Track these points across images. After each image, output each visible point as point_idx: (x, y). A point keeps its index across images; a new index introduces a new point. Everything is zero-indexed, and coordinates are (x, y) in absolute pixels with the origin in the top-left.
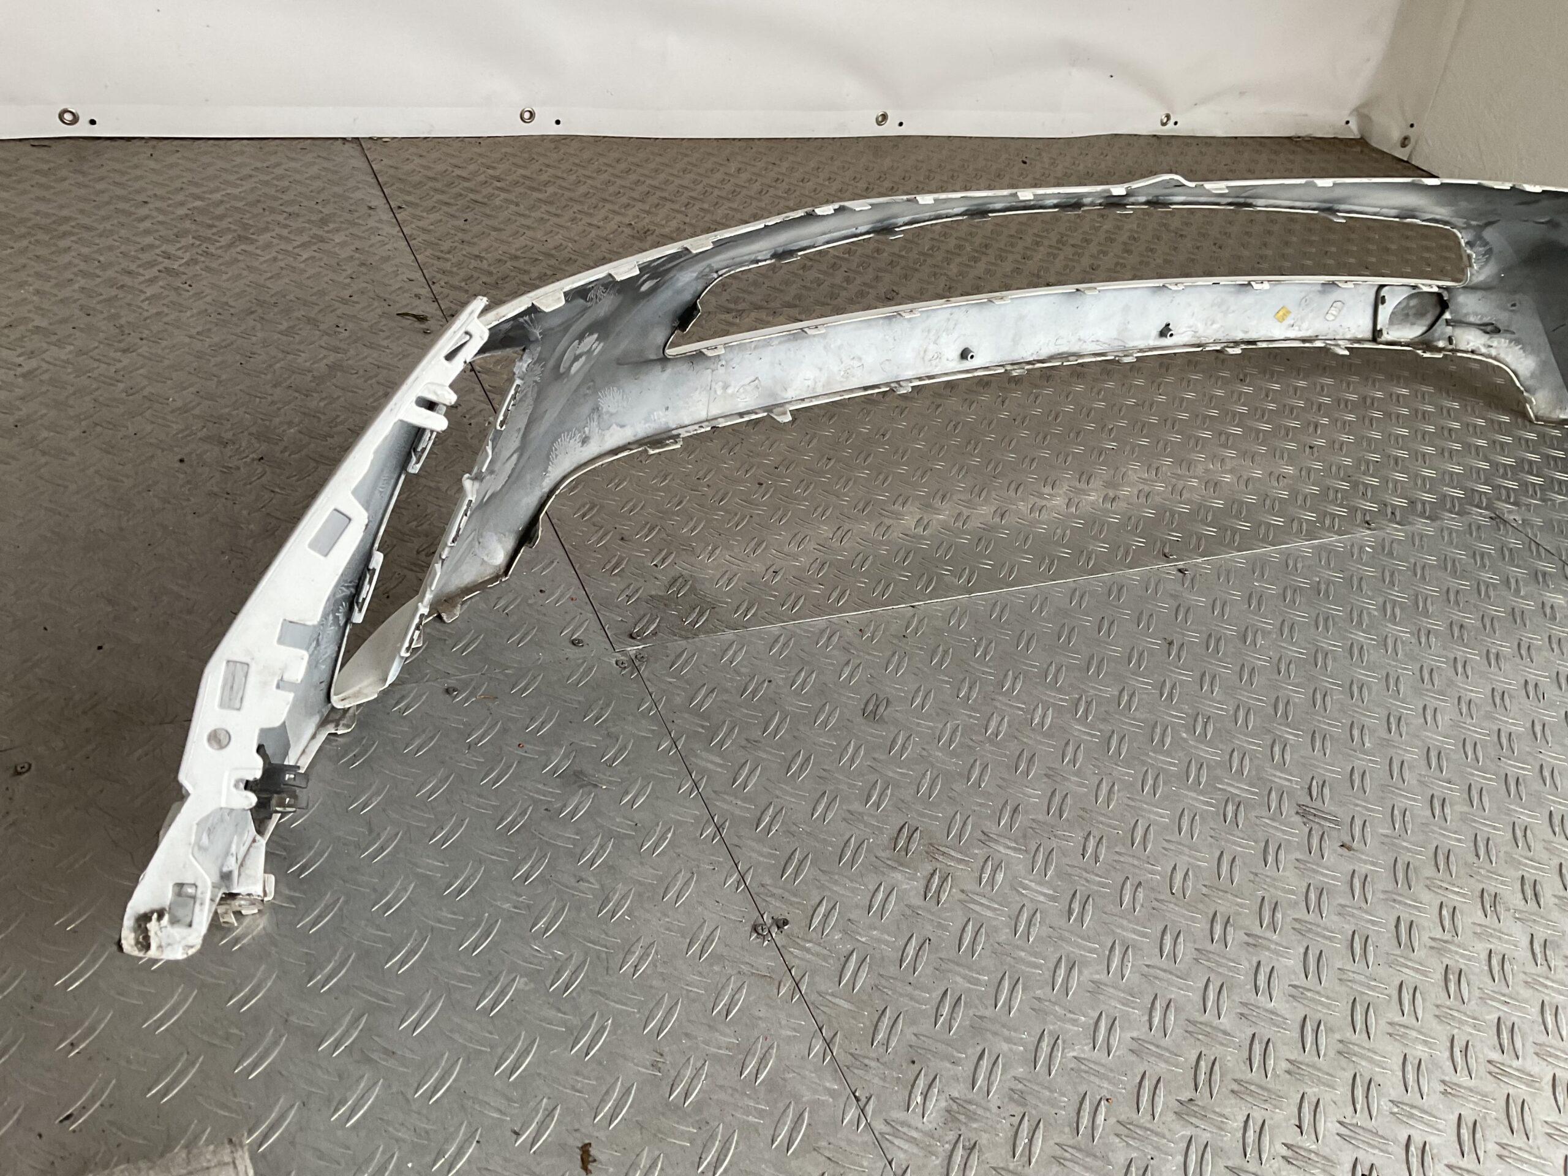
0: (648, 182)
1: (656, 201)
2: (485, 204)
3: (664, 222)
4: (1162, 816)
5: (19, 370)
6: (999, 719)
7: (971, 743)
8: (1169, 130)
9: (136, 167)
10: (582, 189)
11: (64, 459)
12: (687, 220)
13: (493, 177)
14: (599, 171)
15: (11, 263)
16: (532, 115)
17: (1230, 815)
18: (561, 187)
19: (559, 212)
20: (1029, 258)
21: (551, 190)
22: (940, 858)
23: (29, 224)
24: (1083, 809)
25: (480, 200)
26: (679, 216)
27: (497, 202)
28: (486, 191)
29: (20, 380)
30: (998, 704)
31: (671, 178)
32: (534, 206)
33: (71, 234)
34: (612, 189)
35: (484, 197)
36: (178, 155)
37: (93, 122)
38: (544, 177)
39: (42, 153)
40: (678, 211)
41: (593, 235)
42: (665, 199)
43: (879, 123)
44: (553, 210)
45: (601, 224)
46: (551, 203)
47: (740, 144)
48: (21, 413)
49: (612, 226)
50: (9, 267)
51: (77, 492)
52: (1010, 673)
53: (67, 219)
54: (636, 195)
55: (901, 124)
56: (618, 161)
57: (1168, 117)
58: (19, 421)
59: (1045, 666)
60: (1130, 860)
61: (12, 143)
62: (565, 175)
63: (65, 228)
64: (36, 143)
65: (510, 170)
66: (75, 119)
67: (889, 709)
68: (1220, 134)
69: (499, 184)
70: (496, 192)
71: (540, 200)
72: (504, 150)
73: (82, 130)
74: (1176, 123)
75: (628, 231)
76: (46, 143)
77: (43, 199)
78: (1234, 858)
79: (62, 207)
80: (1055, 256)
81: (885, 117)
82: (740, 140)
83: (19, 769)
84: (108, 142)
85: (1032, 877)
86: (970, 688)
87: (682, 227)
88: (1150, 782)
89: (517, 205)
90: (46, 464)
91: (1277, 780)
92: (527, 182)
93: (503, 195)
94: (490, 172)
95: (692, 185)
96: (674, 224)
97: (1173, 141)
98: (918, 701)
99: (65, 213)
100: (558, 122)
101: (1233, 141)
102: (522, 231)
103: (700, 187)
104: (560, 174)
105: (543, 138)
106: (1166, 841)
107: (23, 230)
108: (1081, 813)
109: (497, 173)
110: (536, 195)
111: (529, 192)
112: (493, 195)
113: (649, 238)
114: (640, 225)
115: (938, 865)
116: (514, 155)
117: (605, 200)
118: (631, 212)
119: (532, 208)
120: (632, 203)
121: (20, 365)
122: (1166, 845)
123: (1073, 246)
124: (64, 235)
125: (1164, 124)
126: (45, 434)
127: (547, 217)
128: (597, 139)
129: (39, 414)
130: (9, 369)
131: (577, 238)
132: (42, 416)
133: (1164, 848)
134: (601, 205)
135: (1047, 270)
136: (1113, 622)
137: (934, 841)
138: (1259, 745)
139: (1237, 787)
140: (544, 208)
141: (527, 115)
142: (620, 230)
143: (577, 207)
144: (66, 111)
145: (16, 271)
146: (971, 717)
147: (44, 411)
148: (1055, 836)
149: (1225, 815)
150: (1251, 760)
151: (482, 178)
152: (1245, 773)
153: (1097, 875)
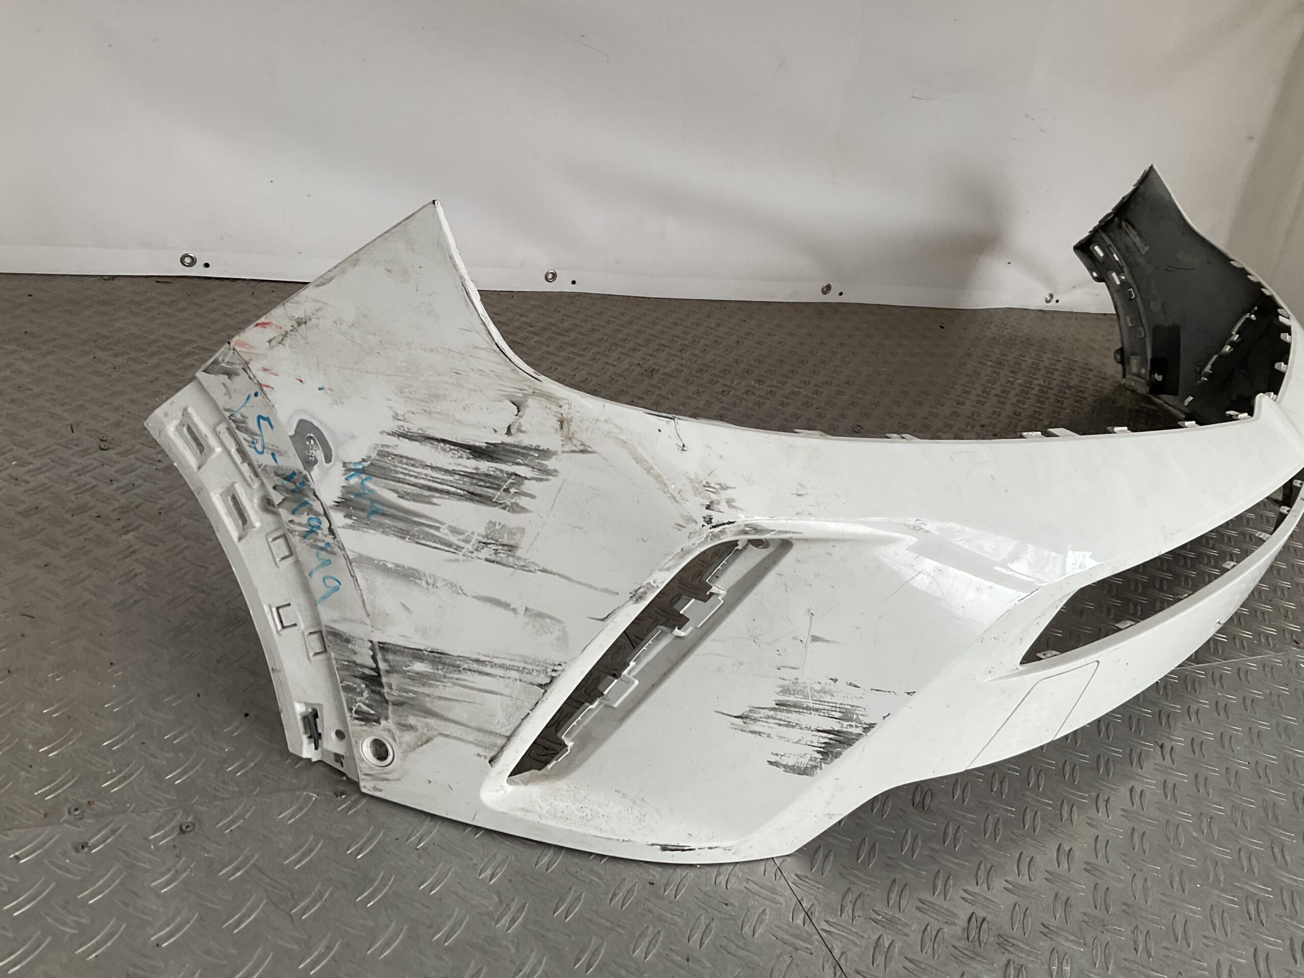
0: (648, 331)
1: (657, 347)
2: (522, 344)
3: (665, 363)
4: (1196, 912)
5: (159, 465)
6: (1033, 814)
7: (1014, 837)
8: (1052, 306)
9: (241, 302)
10: (597, 336)
11: (203, 544)
12: (684, 363)
13: (526, 324)
14: (608, 322)
15: (147, 376)
16: (554, 275)
17: (1253, 912)
18: (581, 333)
19: (581, 353)
20: (963, 404)
21: (573, 335)
22: (1011, 949)
23: (160, 344)
24: (1125, 904)
25: (518, 341)
26: (677, 359)
27: (532, 343)
28: (522, 334)
29: (161, 474)
30: (1029, 800)
31: (666, 329)
32: (561, 347)
33: (193, 354)
34: (620, 336)
35: (521, 339)
36: (274, 294)
37: (207, 265)
38: (566, 325)
39: (165, 288)
40: (674, 355)
41: (610, 373)
42: (663, 345)
43: (824, 293)
44: (576, 350)
45: (615, 363)
46: (575, 346)
47: (716, 304)
48: (164, 502)
49: (625, 365)
50: (145, 379)
51: (217, 573)
52: (1032, 769)
53: (189, 341)
54: (640, 341)
55: (841, 294)
56: (623, 314)
57: (1051, 296)
58: (162, 508)
59: (1061, 765)
60: (1177, 955)
61: (141, 279)
62: (582, 324)
63: (188, 348)
64: (160, 280)
65: (539, 318)
66: (194, 261)
67: (935, 800)
68: (1092, 310)
69: (532, 329)
70: (531, 336)
71: (565, 343)
72: (532, 302)
73: (197, 271)
74: (1057, 301)
75: (638, 369)
76: (167, 280)
77: (169, 325)
78: (1267, 955)
79: (184, 332)
80: (983, 404)
81: (828, 288)
82: (715, 301)
83: (184, 827)
84: (217, 282)
85: (1096, 971)
86: (1001, 783)
87: (680, 368)
88: (1177, 879)
89: (548, 346)
90: (188, 547)
91: (1284, 879)
92: (553, 328)
93: (536, 338)
94: (523, 319)
95: (682, 335)
96: (673, 365)
97: (1055, 315)
98: (958, 793)
99: (186, 336)
100: (574, 282)
101: (1104, 317)
102: (554, 367)
103: (689, 337)
104: (578, 323)
105: (562, 294)
106: (1204, 937)
107: (154, 349)
108: (1124, 907)
109: (529, 320)
110: (562, 339)
111: (556, 336)
112: (528, 337)
113: (655, 376)
114: (648, 365)
115: (1011, 957)
116: (541, 307)
117: (617, 345)
118: (638, 354)
119: (560, 348)
120: (638, 348)
121: (160, 461)
122: (1205, 941)
123: (996, 395)
124: (188, 354)
125: (1048, 302)
126: (185, 521)
127: (572, 356)
128: (604, 297)
129: (180, 503)
130: (151, 464)
131: (599, 374)
132: (183, 505)
133: (1204, 944)
134: (613, 348)
135: (979, 414)
136: (1108, 725)
137: (1001, 932)
138: (1261, 846)
139: (1252, 886)
140: (569, 349)
141: (550, 276)
142: (632, 368)
143: (595, 350)
144: (186, 256)
145: (151, 382)
146: (1008, 811)
147: (183, 501)
148: (1108, 930)
149: (1249, 913)
150: (1258, 860)
151: (517, 324)
152: (1257, 873)
153: (1152, 970)
